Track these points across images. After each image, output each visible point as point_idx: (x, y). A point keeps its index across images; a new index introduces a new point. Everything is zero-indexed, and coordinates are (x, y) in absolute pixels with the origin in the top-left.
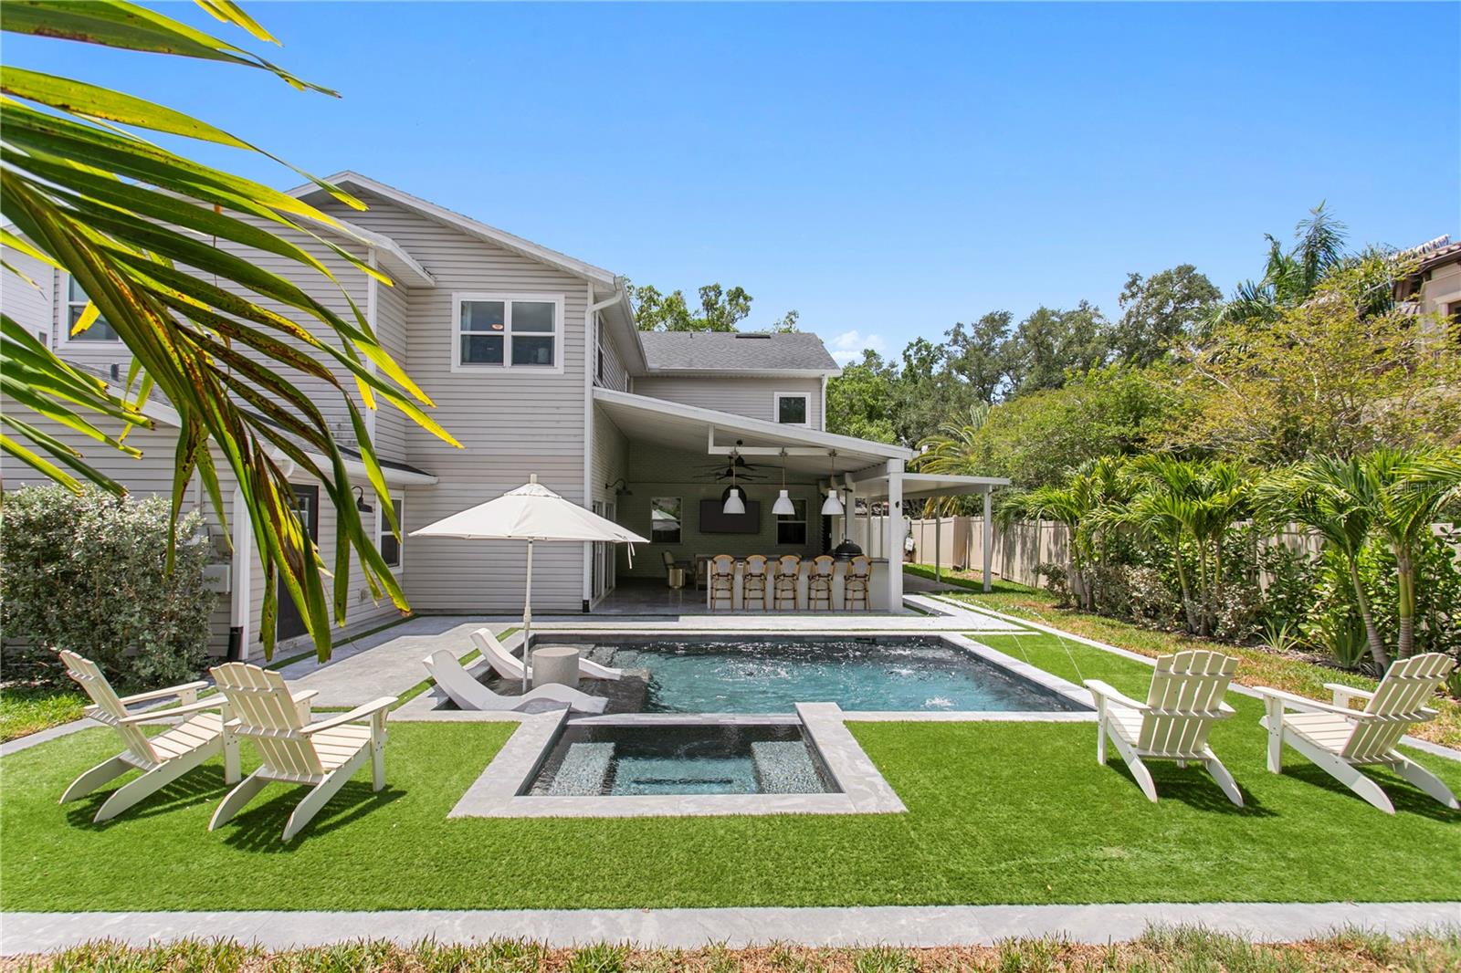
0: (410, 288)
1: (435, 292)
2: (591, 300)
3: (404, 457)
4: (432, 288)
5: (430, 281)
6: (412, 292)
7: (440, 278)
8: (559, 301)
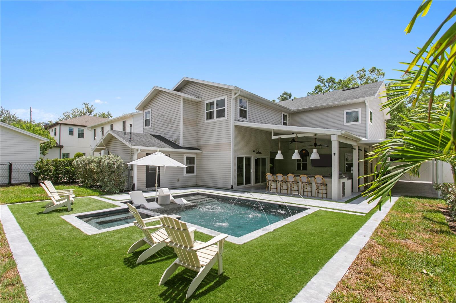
0: (197, 102)
1: (202, 102)
2: (233, 94)
3: (196, 146)
4: (201, 101)
5: (200, 100)
6: (198, 103)
7: (203, 98)
8: (225, 97)
